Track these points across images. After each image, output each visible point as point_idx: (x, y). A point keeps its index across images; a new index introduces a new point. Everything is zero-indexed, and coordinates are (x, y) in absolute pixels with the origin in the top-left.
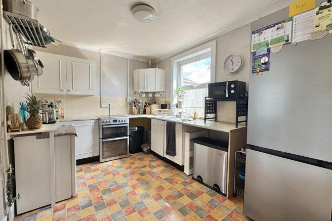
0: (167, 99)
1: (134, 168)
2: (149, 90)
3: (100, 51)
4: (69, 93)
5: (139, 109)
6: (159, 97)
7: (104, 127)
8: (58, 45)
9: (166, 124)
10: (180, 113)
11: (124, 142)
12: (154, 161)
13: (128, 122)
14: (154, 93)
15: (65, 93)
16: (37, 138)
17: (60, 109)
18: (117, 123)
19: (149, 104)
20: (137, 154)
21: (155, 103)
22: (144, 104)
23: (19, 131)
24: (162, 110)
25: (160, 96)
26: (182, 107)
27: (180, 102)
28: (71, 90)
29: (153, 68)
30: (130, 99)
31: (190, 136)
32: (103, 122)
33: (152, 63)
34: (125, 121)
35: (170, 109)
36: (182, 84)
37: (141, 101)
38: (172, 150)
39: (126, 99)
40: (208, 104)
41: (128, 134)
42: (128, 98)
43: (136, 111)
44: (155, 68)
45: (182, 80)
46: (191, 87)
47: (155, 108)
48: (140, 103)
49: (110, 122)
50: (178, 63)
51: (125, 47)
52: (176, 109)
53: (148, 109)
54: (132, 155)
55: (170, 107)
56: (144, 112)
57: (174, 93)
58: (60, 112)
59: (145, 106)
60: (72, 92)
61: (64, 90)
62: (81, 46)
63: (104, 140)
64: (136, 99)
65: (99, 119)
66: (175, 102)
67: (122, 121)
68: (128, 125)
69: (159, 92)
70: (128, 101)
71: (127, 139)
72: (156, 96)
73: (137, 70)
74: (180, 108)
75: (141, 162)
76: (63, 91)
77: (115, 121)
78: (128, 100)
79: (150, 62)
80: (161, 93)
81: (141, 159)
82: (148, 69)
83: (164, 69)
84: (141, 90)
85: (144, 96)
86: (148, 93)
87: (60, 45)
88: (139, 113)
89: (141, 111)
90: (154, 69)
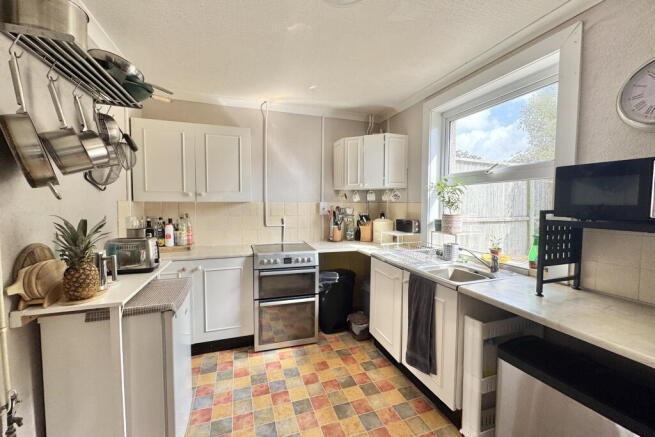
0: (413, 208)
1: (325, 384)
2: (367, 186)
3: (264, 107)
4: (199, 200)
5: (346, 230)
6: (391, 202)
7: (263, 274)
8: (168, 100)
9: (407, 278)
10: (449, 247)
11: (308, 309)
12: (376, 367)
13: (316, 262)
14: (380, 193)
15: (191, 198)
16: (87, 320)
17: (185, 232)
18: (292, 265)
19: (368, 218)
20: (337, 335)
21: (383, 215)
22: (357, 218)
23: (40, 305)
24: (399, 234)
25: (393, 199)
26: (453, 231)
27: (448, 218)
28: (204, 194)
29: (378, 132)
30: (326, 206)
31: (484, 331)
32: (262, 263)
33: (377, 121)
34: (309, 261)
35: (419, 232)
36: (455, 169)
37: (349, 211)
38: (424, 356)
39: (318, 206)
40: (551, 233)
41: (317, 291)
42: (322, 205)
43: (338, 234)
44: (384, 132)
45: (453, 159)
46: (483, 177)
47: (382, 227)
48: (347, 215)
49: (275, 262)
50: (442, 114)
51: (313, 90)
52: (437, 234)
53: (365, 231)
54: (327, 336)
55: (419, 227)
56: (357, 237)
57: (430, 193)
58: (186, 238)
59: (358, 223)
60: (205, 198)
61: (191, 194)
62: (226, 101)
63: (263, 304)
64: (338, 208)
65: (253, 255)
66: (434, 214)
67: (303, 261)
68: (316, 271)
69: (391, 190)
70: (322, 212)
71: (314, 302)
72: (385, 198)
73: (341, 141)
74: (448, 231)
75: (343, 365)
76: (187, 195)
77: (288, 260)
78: (321, 208)
79: (371, 120)
80: (397, 193)
81: (345, 356)
82: (366, 137)
83: (406, 134)
84: (349, 186)
85: (357, 198)
86: (367, 191)
87: (172, 101)
88: (344, 238)
89: (351, 233)
90: (381, 135)
